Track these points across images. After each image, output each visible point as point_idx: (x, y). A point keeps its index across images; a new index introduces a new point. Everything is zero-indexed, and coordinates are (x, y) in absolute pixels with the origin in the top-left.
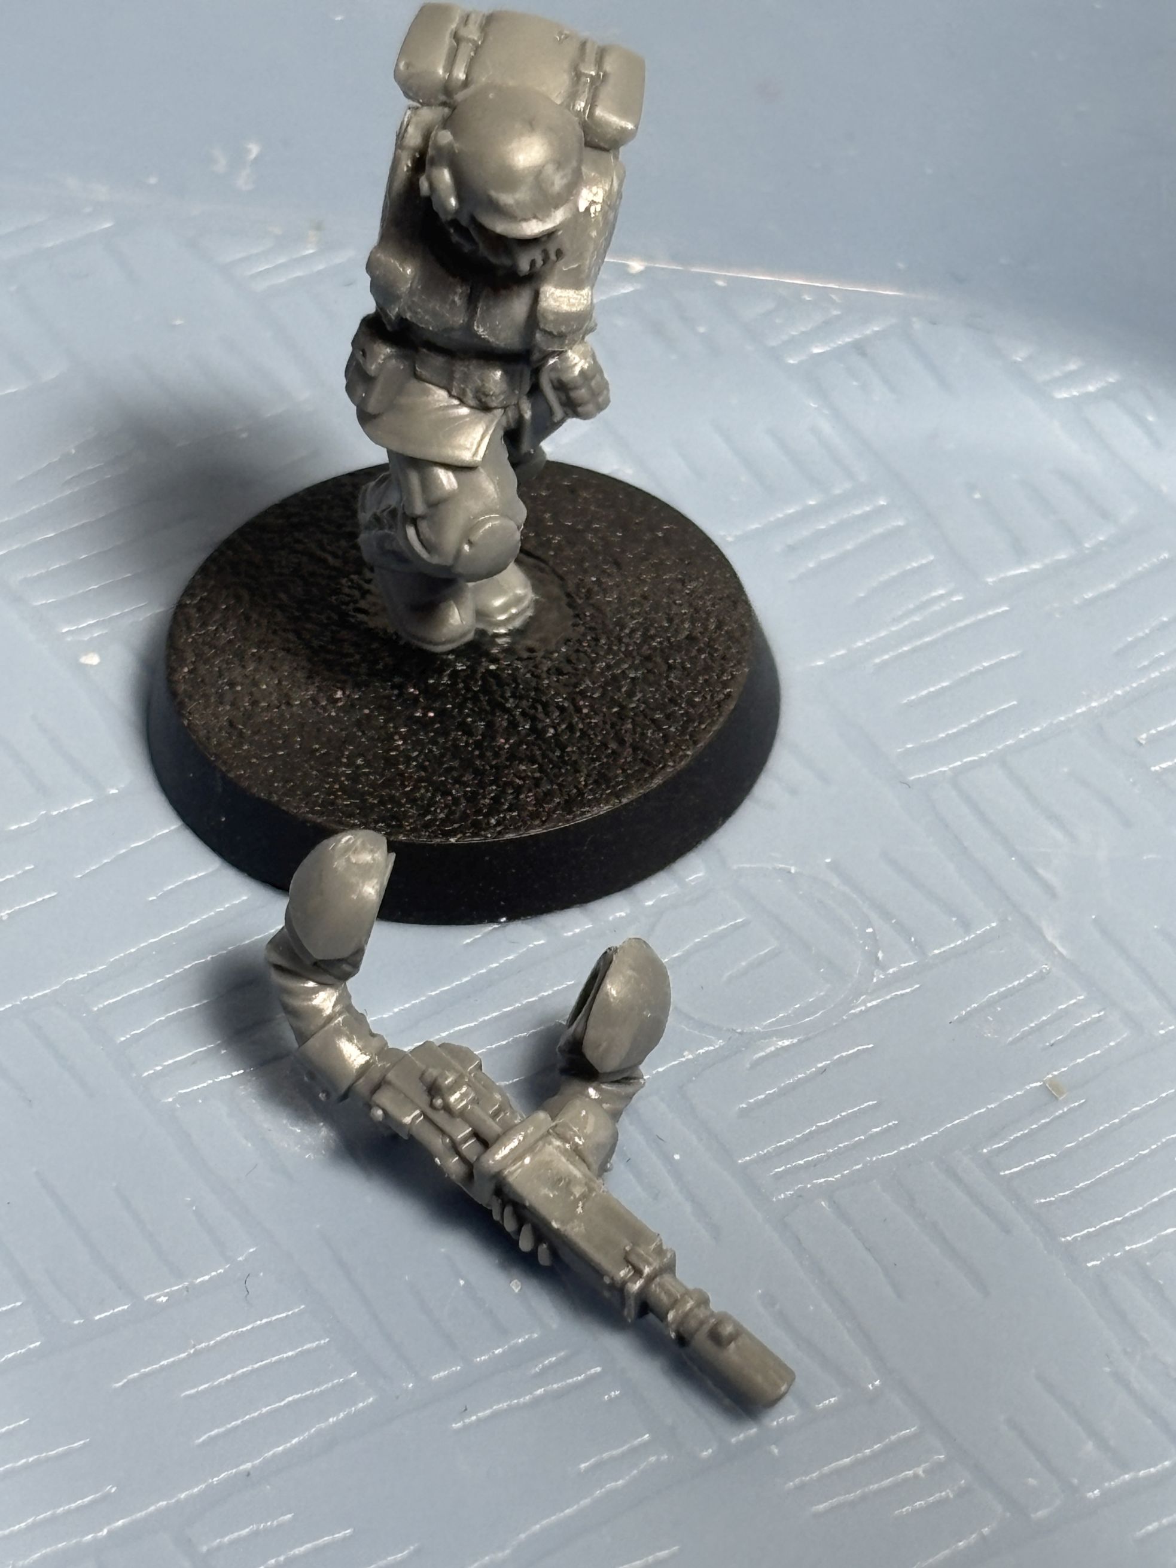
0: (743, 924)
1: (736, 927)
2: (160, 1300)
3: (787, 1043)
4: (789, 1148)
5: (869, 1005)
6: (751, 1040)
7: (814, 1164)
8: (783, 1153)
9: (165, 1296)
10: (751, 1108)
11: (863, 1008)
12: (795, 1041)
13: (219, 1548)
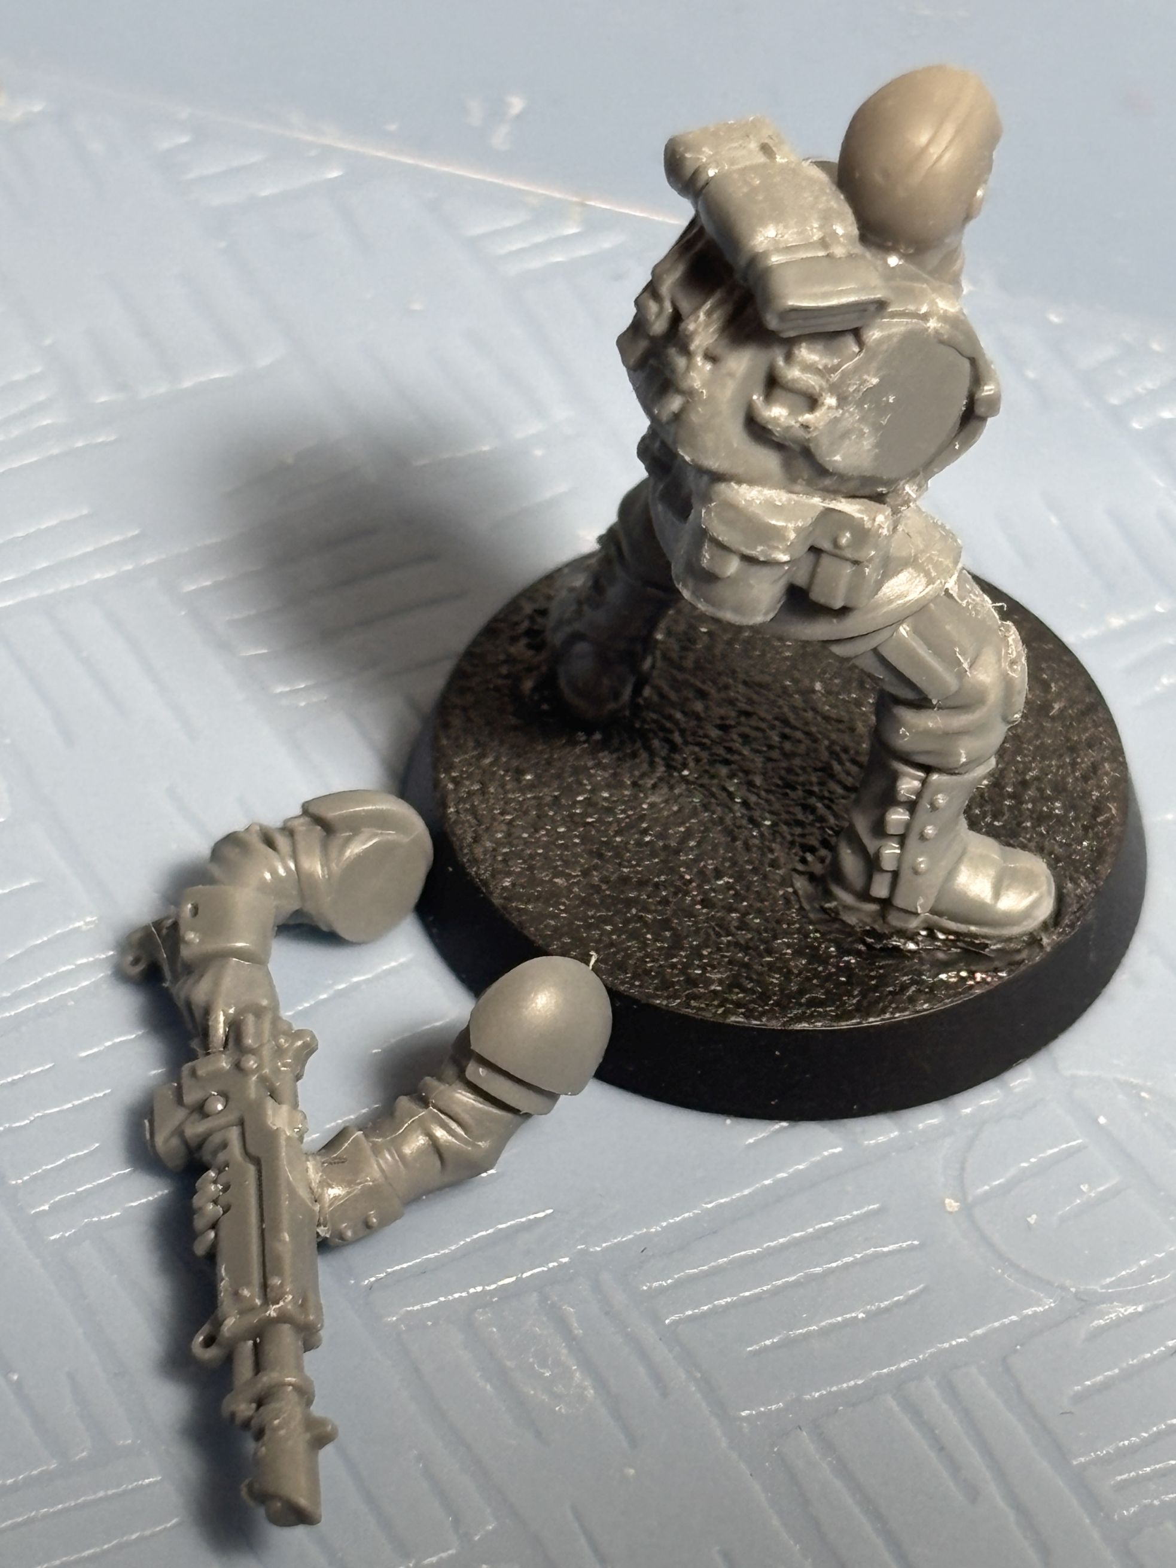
0: (1079, 1149)
1: (1071, 1153)
3: (1129, 1310)
4: (1133, 1450)
6: (1086, 1303)
8: (1124, 1456)
10: (1087, 1393)
12: (1140, 1309)
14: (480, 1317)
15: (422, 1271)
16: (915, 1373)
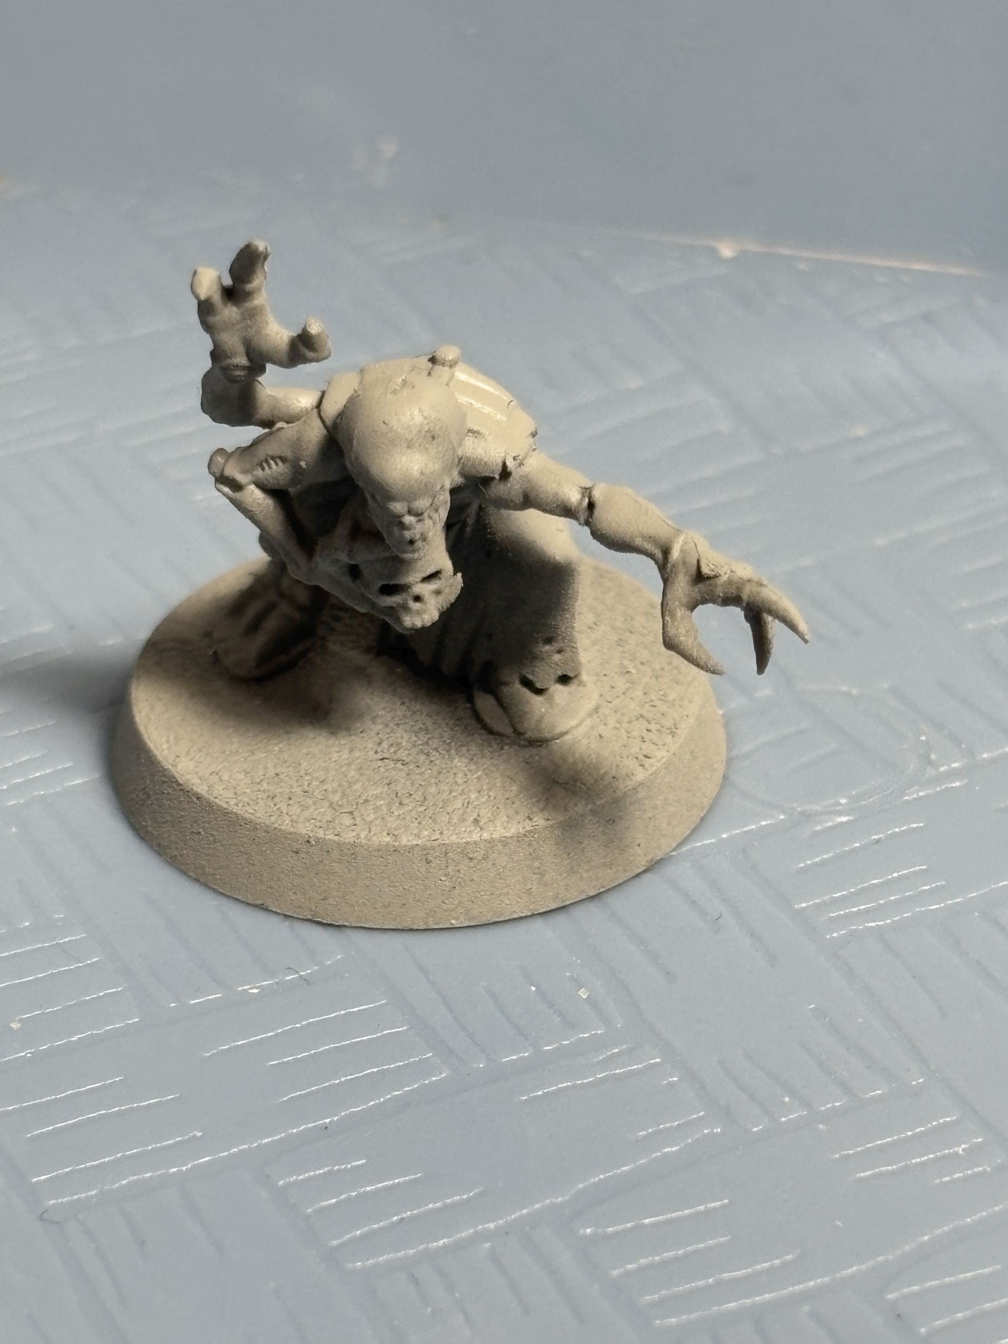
0: (805, 730)
1: (799, 732)
2: (250, 991)
3: (844, 819)
4: (843, 899)
5: (921, 794)
6: (809, 817)
7: (867, 911)
8: (836, 903)
9: (257, 989)
10: (807, 869)
11: (915, 796)
12: (851, 818)
13: (295, 1183)
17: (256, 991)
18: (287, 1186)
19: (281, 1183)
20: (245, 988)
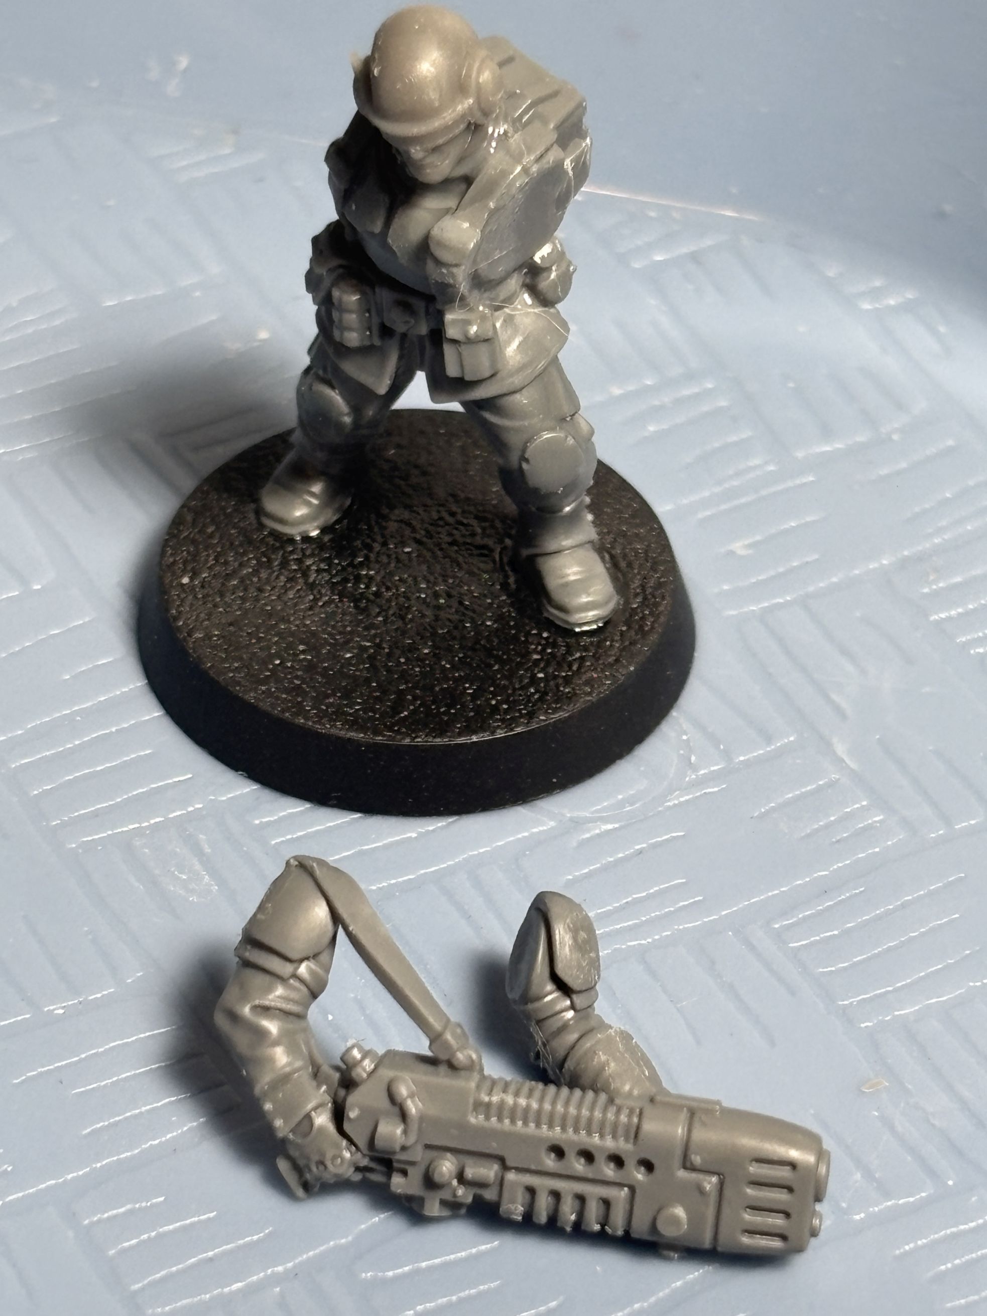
2: (56, 1012)
3: (609, 827)
5: (682, 799)
6: (578, 824)
7: (630, 928)
8: (601, 919)
10: (576, 880)
11: (676, 802)
12: (617, 826)
13: (99, 1221)
14: (137, 843)
15: (96, 814)
16: (451, 871)
17: (61, 1011)
18: (92, 1224)
19: (86, 1222)
20: (52, 1008)
